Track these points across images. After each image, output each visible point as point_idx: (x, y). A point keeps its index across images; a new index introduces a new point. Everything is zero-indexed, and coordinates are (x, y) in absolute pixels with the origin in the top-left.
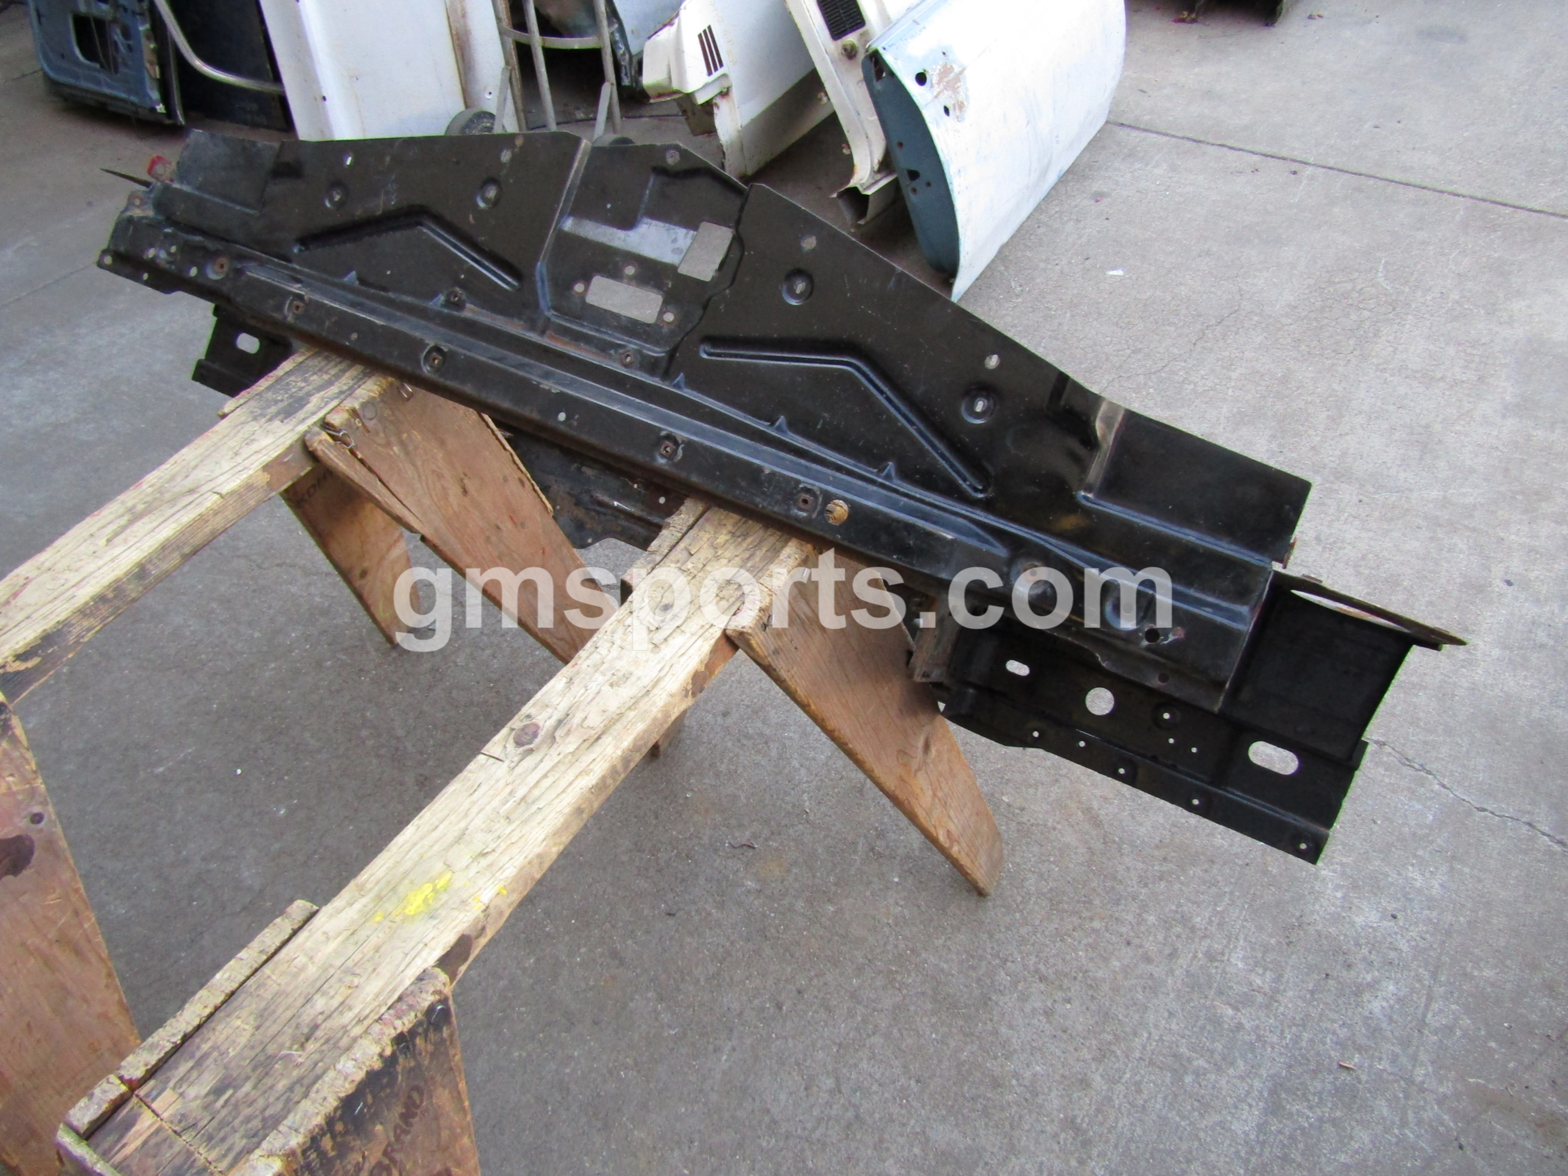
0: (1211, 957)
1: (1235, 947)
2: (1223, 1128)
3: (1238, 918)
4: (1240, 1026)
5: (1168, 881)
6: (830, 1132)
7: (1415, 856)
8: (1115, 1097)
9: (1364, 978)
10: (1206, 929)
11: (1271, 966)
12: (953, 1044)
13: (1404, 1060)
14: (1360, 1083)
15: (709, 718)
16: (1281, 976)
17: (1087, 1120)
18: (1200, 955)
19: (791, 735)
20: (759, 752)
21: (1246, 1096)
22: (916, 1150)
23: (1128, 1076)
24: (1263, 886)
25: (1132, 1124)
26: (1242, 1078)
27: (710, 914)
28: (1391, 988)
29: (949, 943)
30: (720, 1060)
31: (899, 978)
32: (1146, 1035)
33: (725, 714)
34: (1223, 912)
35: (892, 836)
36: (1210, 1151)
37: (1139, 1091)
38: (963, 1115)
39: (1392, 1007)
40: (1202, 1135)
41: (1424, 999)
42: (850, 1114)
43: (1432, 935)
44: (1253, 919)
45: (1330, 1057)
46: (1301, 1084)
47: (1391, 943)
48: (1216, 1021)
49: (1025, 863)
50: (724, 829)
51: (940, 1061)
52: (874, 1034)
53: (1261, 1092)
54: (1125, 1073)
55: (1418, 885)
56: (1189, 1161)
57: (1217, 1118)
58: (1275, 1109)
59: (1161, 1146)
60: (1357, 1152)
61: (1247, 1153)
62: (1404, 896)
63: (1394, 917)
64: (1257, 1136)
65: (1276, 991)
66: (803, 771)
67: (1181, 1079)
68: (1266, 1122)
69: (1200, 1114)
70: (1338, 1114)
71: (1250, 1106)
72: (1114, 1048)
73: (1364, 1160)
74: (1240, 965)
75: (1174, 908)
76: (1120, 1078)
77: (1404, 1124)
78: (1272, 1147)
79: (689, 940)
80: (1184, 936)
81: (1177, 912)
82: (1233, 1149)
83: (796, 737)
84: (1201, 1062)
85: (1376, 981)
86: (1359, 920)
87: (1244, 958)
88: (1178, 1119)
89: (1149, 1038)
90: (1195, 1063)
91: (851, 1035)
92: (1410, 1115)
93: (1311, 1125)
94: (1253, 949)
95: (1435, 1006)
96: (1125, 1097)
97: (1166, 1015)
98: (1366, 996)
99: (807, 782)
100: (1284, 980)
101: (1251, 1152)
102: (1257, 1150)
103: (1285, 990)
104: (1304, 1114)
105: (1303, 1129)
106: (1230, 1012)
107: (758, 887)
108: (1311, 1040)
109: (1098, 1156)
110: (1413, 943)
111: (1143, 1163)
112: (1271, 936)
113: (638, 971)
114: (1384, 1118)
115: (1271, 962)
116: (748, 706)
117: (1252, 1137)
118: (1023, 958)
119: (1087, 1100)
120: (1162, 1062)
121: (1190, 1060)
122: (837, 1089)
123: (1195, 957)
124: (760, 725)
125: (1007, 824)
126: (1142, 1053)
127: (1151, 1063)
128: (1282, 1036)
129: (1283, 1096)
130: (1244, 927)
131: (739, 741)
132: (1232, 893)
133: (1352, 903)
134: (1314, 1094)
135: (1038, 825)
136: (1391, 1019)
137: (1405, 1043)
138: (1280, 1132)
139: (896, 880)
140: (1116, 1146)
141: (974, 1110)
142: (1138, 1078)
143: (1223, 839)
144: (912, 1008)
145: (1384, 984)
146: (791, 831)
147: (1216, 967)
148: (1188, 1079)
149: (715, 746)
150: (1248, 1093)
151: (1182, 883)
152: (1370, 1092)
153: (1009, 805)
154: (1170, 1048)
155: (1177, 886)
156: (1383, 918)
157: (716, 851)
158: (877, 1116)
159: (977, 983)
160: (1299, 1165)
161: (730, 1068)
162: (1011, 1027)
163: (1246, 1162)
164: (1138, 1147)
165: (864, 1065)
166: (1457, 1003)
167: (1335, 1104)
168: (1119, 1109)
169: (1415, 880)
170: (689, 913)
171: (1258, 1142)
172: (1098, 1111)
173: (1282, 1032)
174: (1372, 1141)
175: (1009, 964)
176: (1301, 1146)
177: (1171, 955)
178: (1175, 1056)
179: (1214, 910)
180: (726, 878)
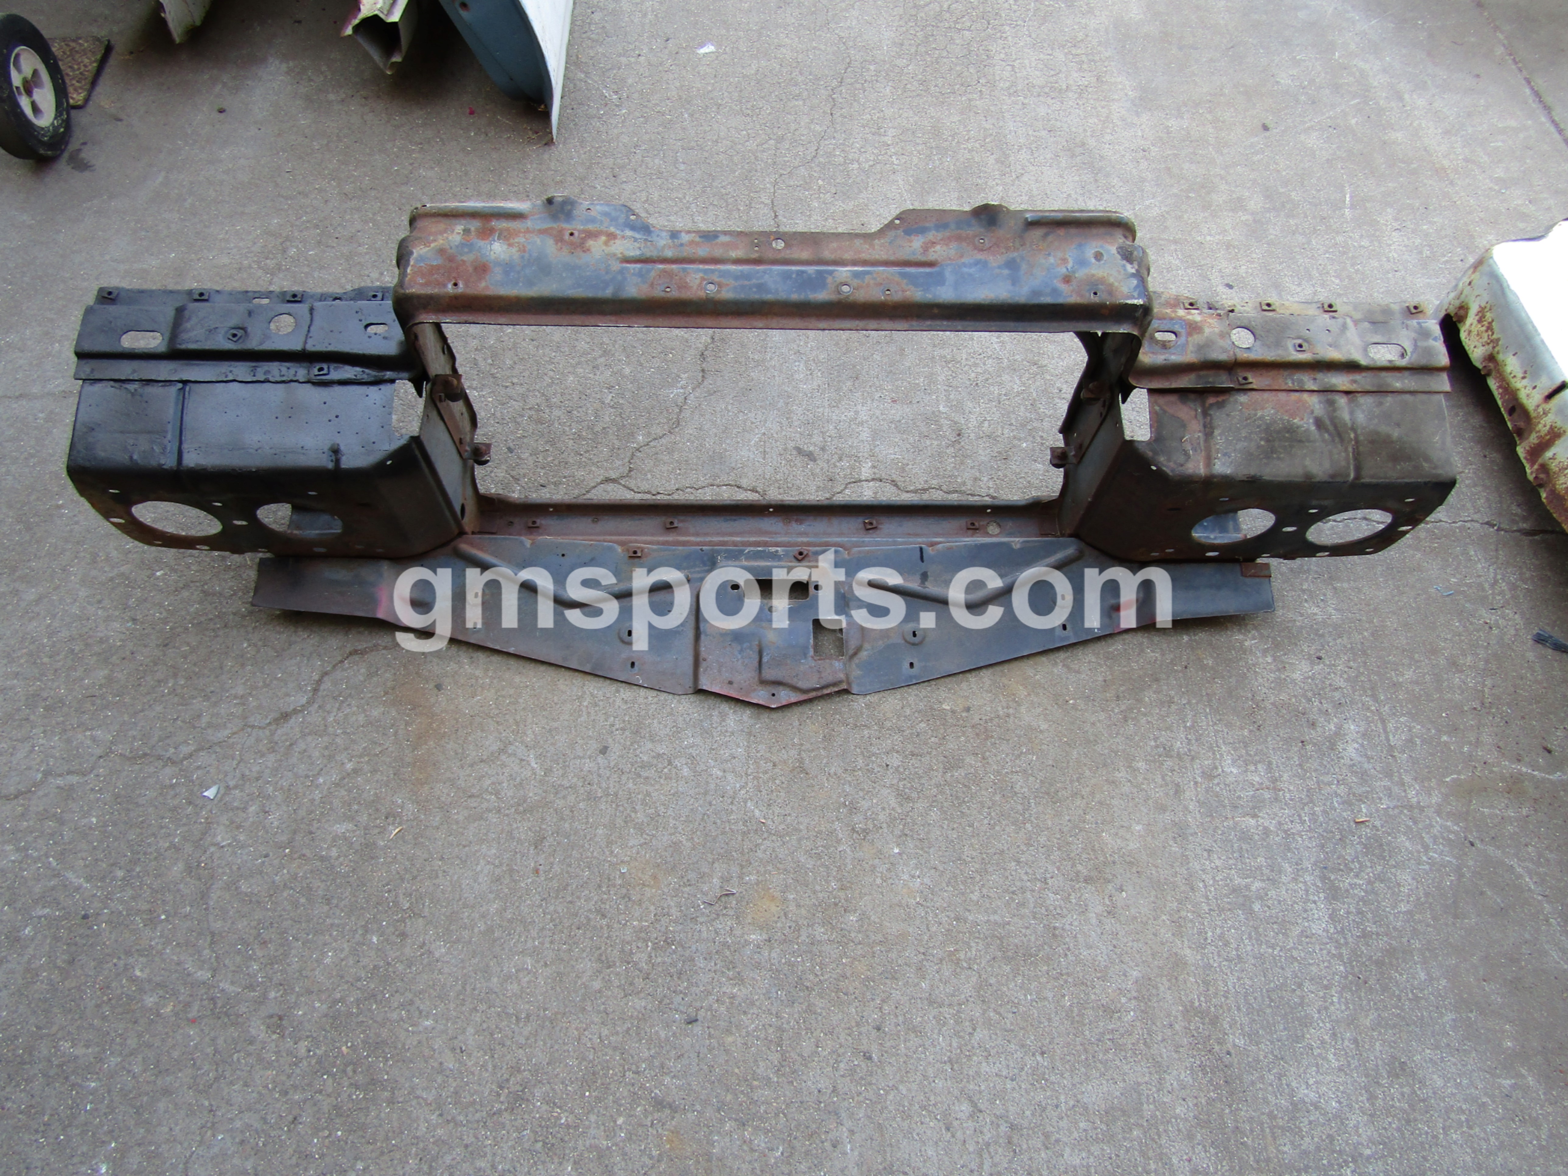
0: (1209, 775)
1: (1221, 755)
2: (1307, 937)
3: (1208, 725)
4: (1266, 832)
5: (1133, 719)
6: (997, 1159)
7: (1303, 591)
8: (1211, 961)
9: (1330, 730)
10: (1189, 750)
11: (1257, 758)
12: (1050, 995)
13: (1396, 790)
14: (1378, 830)
15: (588, 765)
16: (1270, 763)
17: (1202, 999)
18: (1199, 779)
19: (691, 740)
20: (668, 778)
21: (1307, 895)
22: (1082, 1125)
23: (1210, 934)
24: (1209, 682)
25: (1239, 979)
26: (1295, 880)
27: (733, 997)
28: (1352, 727)
29: (985, 891)
30: (845, 1154)
31: (962, 955)
32: (1201, 885)
33: (604, 750)
34: (1193, 726)
35: (865, 804)
36: (1310, 964)
37: (1227, 944)
38: (1101, 1063)
39: (1362, 745)
40: (1295, 953)
41: (1379, 725)
42: (1004, 1128)
43: (1354, 660)
44: (1220, 720)
45: (1345, 820)
46: (1339, 858)
47: (1330, 685)
48: (1245, 836)
49: (1003, 767)
50: (687, 889)
51: (1049, 1020)
52: (974, 1030)
53: (1314, 884)
54: (1206, 933)
55: (1319, 618)
56: (1300, 986)
57: (1296, 931)
58: (1334, 894)
59: (1272, 985)
60: (1409, 896)
61: (1336, 947)
62: (1316, 635)
63: (1319, 658)
64: (1335, 928)
65: (1274, 780)
66: (730, 777)
67: (1251, 911)
68: (1334, 910)
69: (1283, 934)
70: (1379, 868)
71: (1315, 902)
72: (1183, 913)
73: (1419, 899)
74: (1235, 771)
75: (1153, 743)
76: (1206, 939)
77: (1426, 848)
78: (1350, 931)
79: (730, 1039)
80: (1176, 768)
81: (1157, 747)
82: (1325, 952)
83: (698, 740)
84: (1257, 885)
85: (1339, 727)
86: (1297, 676)
87: (1234, 761)
88: (1270, 950)
89: (1205, 887)
90: (1253, 888)
91: (955, 1045)
92: (1427, 839)
93: (1366, 891)
94: (1235, 749)
95: (1390, 726)
96: (1219, 956)
97: (1205, 854)
98: (1340, 746)
99: (742, 787)
100: (1274, 766)
101: (1338, 947)
102: (1342, 941)
103: (1281, 776)
104: (1355, 884)
105: (1362, 899)
106: (1252, 822)
107: (765, 936)
108: (1324, 812)
109: (1231, 1027)
110: (1345, 676)
111: (1268, 1011)
112: (1242, 728)
113: (698, 1107)
114: (1411, 852)
115: (1256, 754)
116: (623, 729)
117: (1332, 931)
118: (1058, 869)
119: (1192, 979)
120: (1228, 903)
121: (1247, 887)
122: (977, 1111)
123: (1196, 783)
124: (649, 745)
125: (964, 733)
126: (1209, 905)
127: (1221, 910)
128: (1303, 822)
129: (1332, 878)
130: (1217, 731)
131: (640, 776)
132: (1189, 703)
133: (1283, 662)
134: (1353, 862)
135: (991, 719)
136: (1369, 758)
137: (1389, 774)
138: (1348, 913)
139: (896, 851)
140: (1239, 1009)
141: (1107, 1051)
142: (1218, 931)
143: (1152, 651)
144: (993, 981)
145: (1346, 726)
146: (760, 854)
147: (1218, 784)
148: (1257, 907)
149: (616, 795)
150: (1307, 891)
151: (1145, 715)
152: (1389, 834)
153: (953, 712)
154: (1227, 885)
155: (1143, 721)
156: (1312, 664)
157: (694, 920)
158: (1028, 1113)
159: (1034, 918)
160: (1378, 934)
161: (861, 1155)
162: (1090, 947)
163: (1340, 956)
164: (1255, 999)
165: (984, 1067)
166: (1404, 715)
167: (1371, 861)
168: (1221, 971)
169: (1316, 614)
170: (710, 1008)
171: (1338, 932)
172: (1206, 983)
173: (1299, 816)
174: (1413, 879)
175: (1050, 881)
176: (1370, 916)
177: (1176, 792)
178: (1234, 891)
179: (1185, 727)
180: (725, 944)
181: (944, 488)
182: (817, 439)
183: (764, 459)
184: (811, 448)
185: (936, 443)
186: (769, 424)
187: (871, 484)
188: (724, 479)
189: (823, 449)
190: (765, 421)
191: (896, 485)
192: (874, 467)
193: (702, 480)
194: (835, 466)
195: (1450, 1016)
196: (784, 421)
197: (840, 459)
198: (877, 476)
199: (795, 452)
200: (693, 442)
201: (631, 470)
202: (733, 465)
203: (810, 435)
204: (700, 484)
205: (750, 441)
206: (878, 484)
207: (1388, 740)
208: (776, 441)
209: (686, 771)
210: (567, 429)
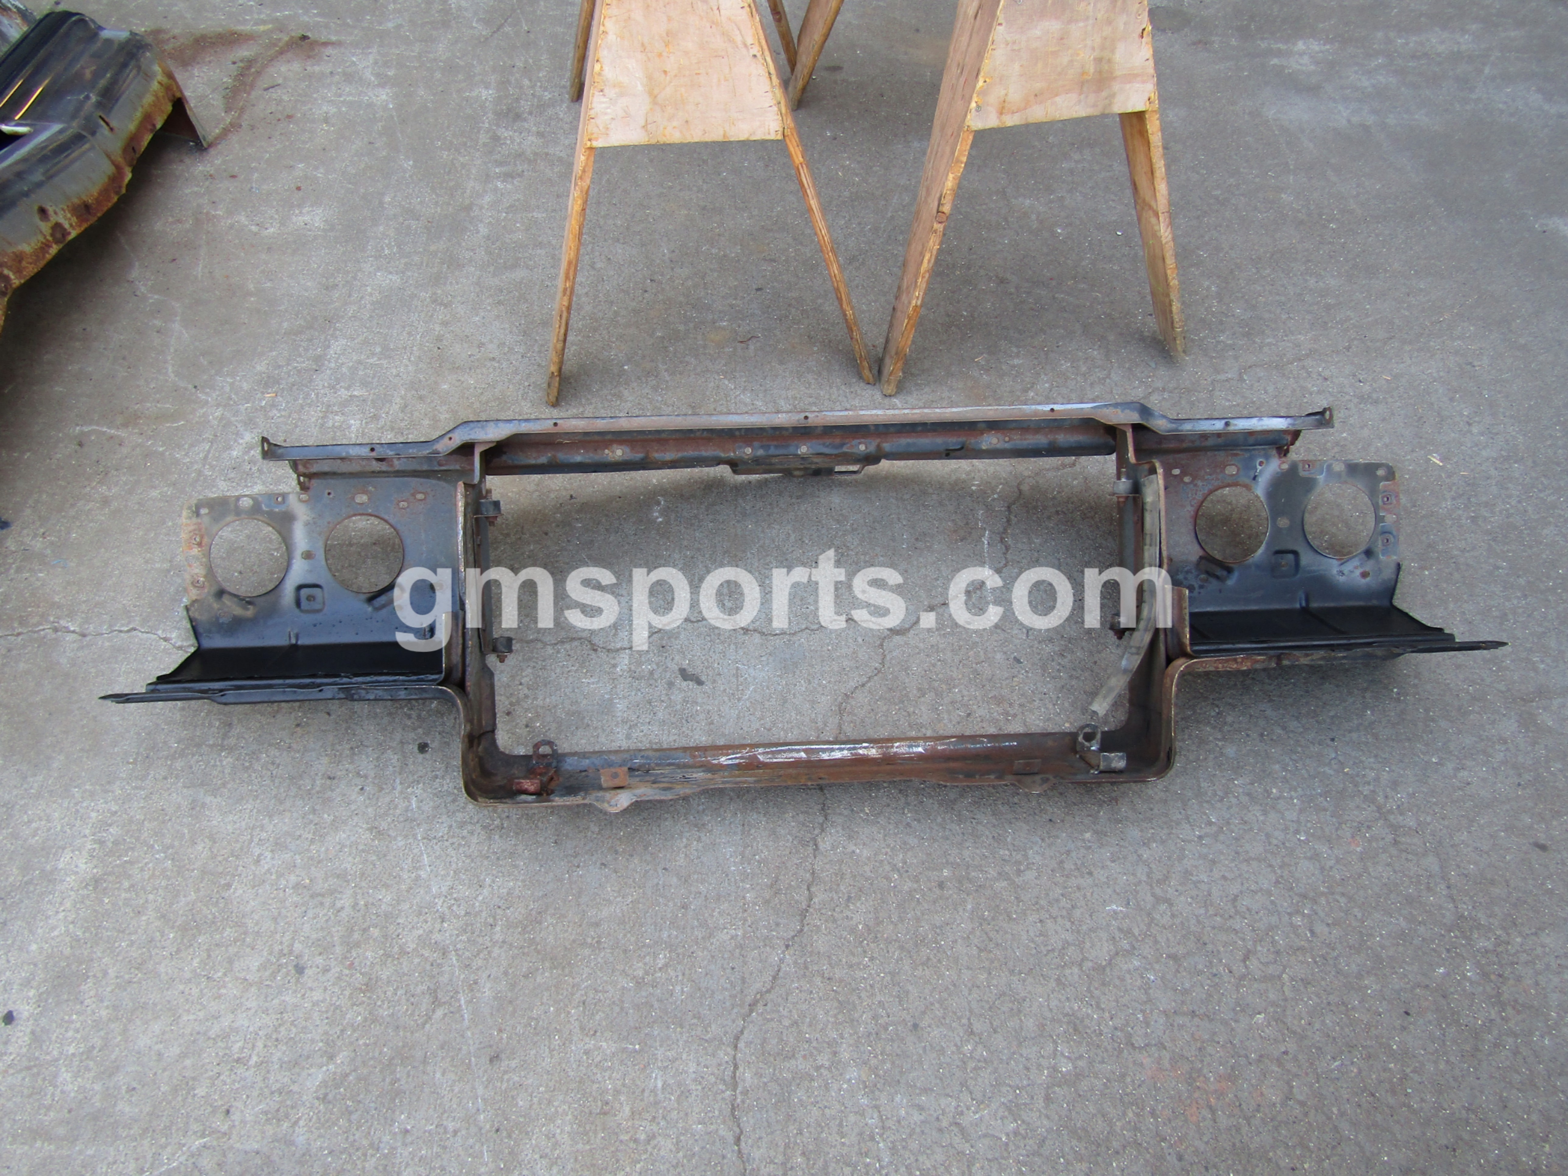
181: (540, 645)
182: (677, 697)
183: (738, 668)
184: (685, 684)
185: (539, 702)
186: (734, 713)
187: (619, 646)
188: (778, 642)
189: (671, 684)
190: (738, 718)
191: (593, 645)
192: (614, 666)
193: (802, 639)
194: (657, 664)
195: (282, 308)
196: (716, 718)
197: (651, 673)
198: (611, 655)
199: (703, 678)
200: (820, 685)
201: (881, 645)
202: (771, 659)
203: (685, 701)
204: (804, 635)
205: (755, 691)
206: (612, 646)
207: (211, 447)
208: (725, 690)
209: (782, 403)
210: (965, 693)
